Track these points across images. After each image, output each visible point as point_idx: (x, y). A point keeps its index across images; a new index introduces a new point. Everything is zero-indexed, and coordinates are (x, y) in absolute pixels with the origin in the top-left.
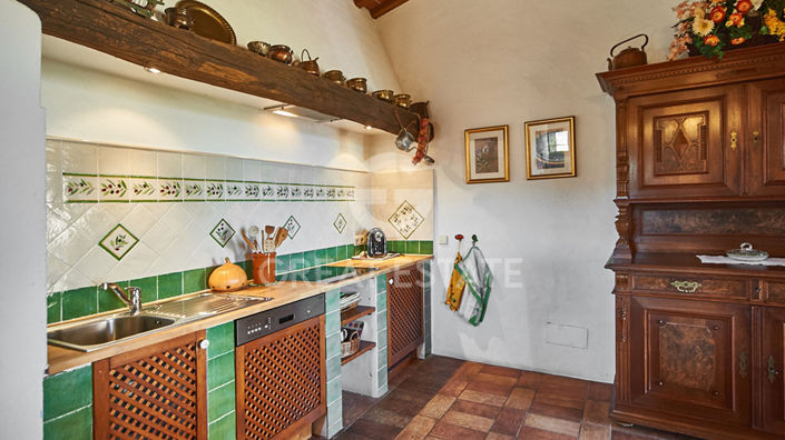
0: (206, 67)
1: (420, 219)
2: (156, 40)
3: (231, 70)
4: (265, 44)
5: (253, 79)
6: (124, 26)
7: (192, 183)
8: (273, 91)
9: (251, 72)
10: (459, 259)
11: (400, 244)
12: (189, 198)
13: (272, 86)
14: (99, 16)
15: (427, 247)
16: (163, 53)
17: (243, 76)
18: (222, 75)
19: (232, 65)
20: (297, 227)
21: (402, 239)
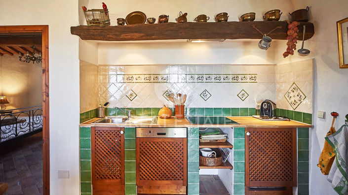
0: (122, 36)
1: (303, 97)
2: (105, 33)
3: (132, 34)
4: (150, 18)
5: (142, 35)
6: (97, 32)
7: (155, 76)
8: (154, 37)
9: (140, 32)
10: (332, 132)
11: (291, 113)
12: (154, 81)
13: (151, 35)
14: (90, 32)
15: (308, 117)
16: (108, 36)
17: (137, 35)
18: (129, 37)
19: (132, 32)
20: (209, 95)
21: (292, 109)
